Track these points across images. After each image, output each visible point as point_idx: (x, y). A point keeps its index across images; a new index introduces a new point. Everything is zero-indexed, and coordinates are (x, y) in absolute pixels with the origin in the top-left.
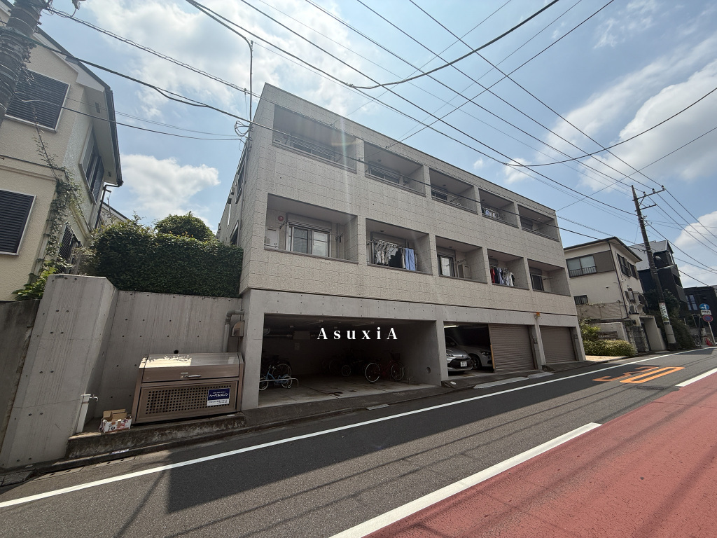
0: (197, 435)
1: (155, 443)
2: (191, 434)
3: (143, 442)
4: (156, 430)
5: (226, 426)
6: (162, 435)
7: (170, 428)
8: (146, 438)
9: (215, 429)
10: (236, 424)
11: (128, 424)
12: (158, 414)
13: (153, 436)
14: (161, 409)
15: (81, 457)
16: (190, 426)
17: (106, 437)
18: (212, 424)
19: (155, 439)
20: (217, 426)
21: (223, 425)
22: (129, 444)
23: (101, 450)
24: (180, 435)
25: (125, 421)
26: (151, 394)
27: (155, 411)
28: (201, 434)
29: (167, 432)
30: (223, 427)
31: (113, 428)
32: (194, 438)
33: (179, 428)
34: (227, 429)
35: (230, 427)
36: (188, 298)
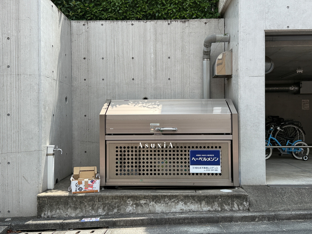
0: (182, 213)
1: (129, 215)
2: (173, 210)
3: (116, 211)
4: (129, 197)
5: (221, 205)
6: (137, 205)
7: (145, 197)
8: (118, 206)
9: (205, 208)
10: (236, 206)
11: (97, 186)
12: (130, 176)
13: (127, 205)
14: (132, 170)
15: (52, 218)
16: (170, 197)
17: (74, 199)
18: (200, 199)
19: (130, 209)
20: (208, 203)
21: (216, 203)
22: (100, 211)
23: (71, 213)
24: (159, 208)
25: (92, 182)
26: (119, 149)
27: (126, 172)
28: (186, 212)
29: (142, 202)
30: (216, 207)
31: (80, 189)
32: (178, 216)
33: (156, 199)
34: (223, 210)
35: (226, 207)
36: (150, 25)
